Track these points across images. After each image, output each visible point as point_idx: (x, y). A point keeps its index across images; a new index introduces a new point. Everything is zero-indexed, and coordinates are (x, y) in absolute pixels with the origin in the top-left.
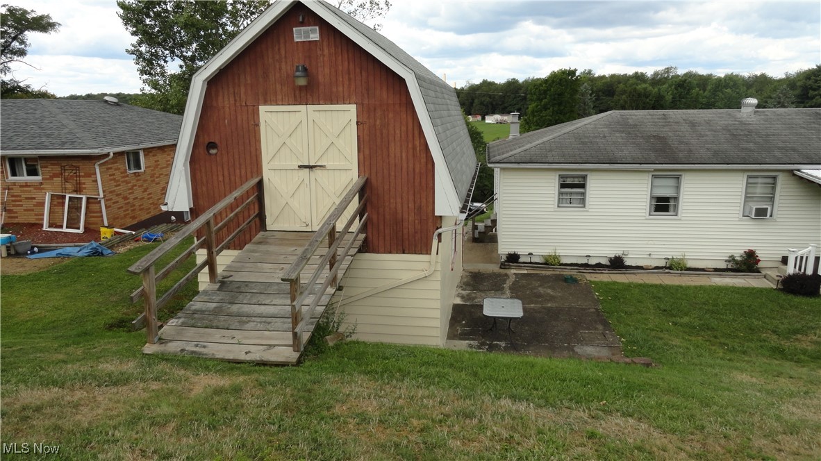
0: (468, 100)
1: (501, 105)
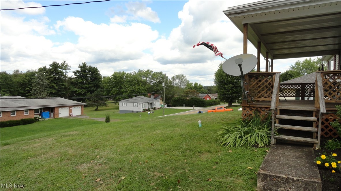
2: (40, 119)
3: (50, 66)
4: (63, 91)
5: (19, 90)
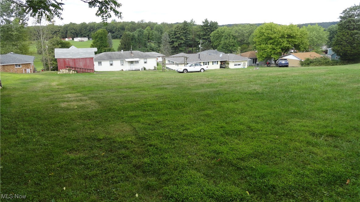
0: (65, 31)
1: (80, 33)
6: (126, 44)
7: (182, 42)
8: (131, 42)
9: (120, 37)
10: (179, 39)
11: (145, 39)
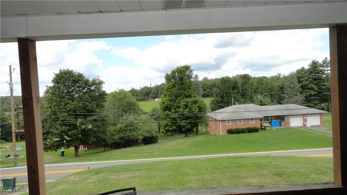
0: (156, 92)
2: (266, 128)
3: (309, 66)
4: (325, 92)
5: (279, 93)
6: (225, 95)
7: (313, 93)
8: (232, 92)
9: (211, 95)
10: (305, 89)
11: (251, 90)
